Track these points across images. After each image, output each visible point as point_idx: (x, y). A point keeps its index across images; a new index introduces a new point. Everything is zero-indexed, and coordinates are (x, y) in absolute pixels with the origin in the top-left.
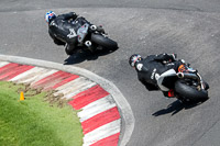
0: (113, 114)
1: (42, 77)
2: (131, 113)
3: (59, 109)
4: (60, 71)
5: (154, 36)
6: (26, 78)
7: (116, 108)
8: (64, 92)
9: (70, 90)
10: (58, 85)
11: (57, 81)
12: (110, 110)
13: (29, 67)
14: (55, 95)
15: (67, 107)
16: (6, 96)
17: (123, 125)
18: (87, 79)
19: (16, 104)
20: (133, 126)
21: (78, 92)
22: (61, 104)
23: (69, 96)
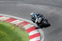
0: (38, 35)
1: (19, 22)
2: (43, 35)
3: (23, 32)
4: (25, 21)
5: (52, 14)
6: (15, 23)
7: (39, 33)
8: (25, 27)
9: (27, 27)
10: (24, 25)
11: (23, 24)
12: (38, 33)
13: (16, 19)
14: (23, 28)
15: (25, 32)
16: (9, 27)
17: (41, 38)
18: (32, 24)
19: (12, 29)
20: (44, 38)
21: (29, 27)
22: (24, 31)
23: (27, 29)
